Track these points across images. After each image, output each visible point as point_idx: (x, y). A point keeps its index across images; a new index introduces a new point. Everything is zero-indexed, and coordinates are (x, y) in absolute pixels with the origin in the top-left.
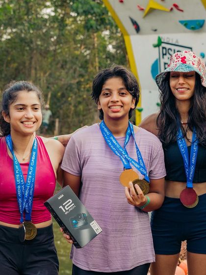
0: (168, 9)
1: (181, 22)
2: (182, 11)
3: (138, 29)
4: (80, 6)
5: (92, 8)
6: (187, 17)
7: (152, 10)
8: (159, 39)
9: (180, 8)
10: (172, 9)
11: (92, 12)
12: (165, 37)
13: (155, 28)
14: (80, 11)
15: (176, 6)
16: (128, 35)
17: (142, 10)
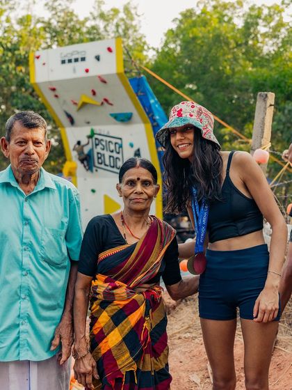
0: (99, 103)
1: (111, 115)
2: (111, 104)
3: (72, 122)
4: (19, 101)
5: (31, 104)
6: (116, 110)
7: (84, 104)
8: (92, 131)
9: (111, 102)
10: (102, 103)
11: (31, 107)
12: (97, 129)
13: (87, 121)
14: (20, 106)
15: (106, 100)
16: (63, 127)
17: (75, 104)
